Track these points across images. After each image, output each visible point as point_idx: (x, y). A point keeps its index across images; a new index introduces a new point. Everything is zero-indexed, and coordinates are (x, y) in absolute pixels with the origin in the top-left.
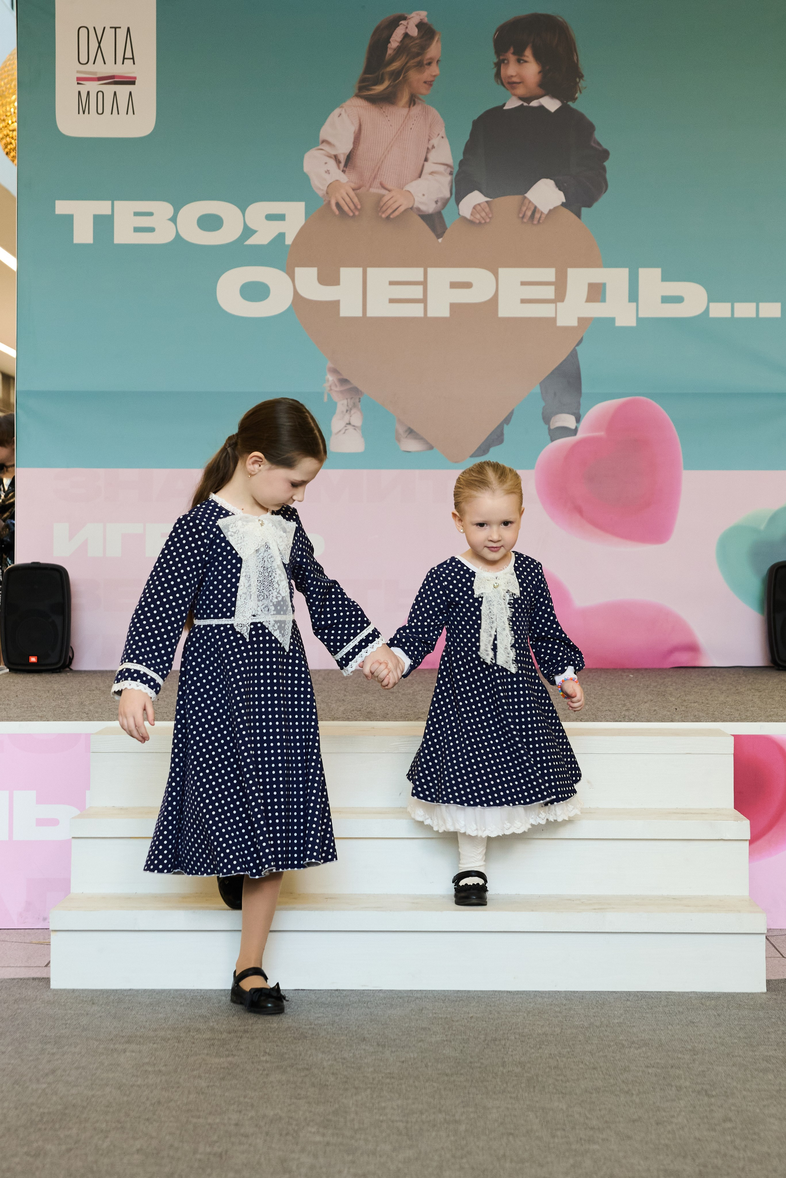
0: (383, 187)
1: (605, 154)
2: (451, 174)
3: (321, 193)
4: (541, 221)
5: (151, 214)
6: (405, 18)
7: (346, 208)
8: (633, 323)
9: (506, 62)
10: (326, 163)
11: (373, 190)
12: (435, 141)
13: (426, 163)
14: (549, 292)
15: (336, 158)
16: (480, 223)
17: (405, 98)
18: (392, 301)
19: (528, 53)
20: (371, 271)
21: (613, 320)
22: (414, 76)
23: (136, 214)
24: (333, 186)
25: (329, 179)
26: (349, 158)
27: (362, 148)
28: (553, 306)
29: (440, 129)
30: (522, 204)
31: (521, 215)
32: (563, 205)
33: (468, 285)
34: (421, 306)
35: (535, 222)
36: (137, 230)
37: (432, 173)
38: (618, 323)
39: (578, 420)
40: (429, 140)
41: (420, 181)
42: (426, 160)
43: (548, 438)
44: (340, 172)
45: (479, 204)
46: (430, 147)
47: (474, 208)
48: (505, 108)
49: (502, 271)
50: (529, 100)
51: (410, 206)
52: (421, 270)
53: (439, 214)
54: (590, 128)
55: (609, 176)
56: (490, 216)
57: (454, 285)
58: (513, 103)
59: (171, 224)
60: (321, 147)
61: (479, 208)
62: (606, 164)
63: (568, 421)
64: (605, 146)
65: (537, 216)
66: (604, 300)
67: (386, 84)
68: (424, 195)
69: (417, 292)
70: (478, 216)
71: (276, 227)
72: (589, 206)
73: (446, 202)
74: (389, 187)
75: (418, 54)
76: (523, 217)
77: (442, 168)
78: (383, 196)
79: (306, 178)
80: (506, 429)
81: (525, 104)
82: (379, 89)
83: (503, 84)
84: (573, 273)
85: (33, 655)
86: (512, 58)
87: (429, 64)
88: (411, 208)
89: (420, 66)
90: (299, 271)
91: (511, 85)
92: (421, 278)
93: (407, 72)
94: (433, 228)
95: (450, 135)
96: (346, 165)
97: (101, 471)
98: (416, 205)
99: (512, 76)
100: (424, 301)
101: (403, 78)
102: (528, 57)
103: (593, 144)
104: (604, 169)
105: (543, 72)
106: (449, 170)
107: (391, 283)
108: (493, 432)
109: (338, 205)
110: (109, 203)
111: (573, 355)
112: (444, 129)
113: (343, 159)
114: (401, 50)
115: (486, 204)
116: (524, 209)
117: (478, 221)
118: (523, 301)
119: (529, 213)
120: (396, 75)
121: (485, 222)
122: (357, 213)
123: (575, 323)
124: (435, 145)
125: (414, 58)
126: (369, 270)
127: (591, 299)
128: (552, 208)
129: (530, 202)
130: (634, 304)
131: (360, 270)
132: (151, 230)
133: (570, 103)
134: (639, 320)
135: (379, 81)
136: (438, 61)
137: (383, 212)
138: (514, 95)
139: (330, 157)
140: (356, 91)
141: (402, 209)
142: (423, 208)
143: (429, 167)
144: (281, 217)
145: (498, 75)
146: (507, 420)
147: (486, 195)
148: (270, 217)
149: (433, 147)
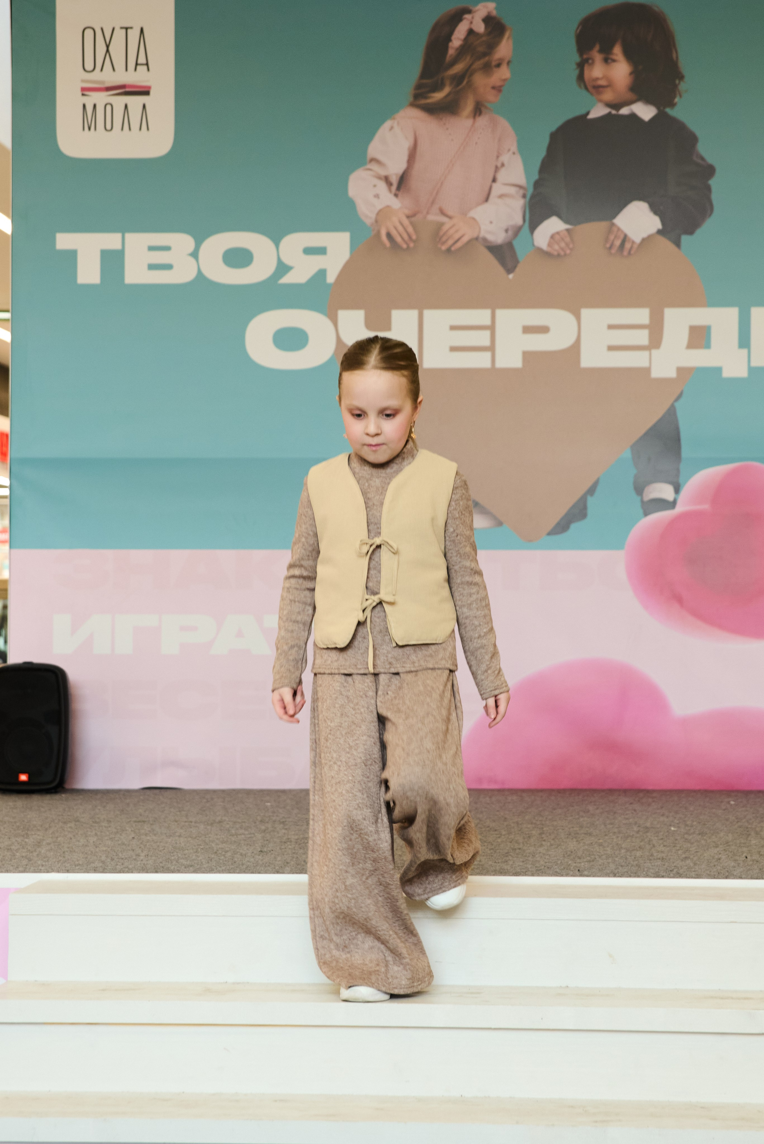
0: (442, 212)
1: (710, 171)
2: (524, 196)
3: (368, 222)
4: (632, 252)
5: (167, 248)
6: (469, 11)
7: (399, 239)
8: (743, 373)
9: (590, 61)
10: (375, 186)
11: (431, 217)
12: (505, 158)
13: (495, 185)
14: (642, 337)
15: (387, 179)
16: (559, 255)
17: (469, 107)
18: (453, 349)
19: (617, 51)
20: (428, 314)
21: (718, 370)
22: (480, 80)
23: (151, 248)
24: (383, 214)
25: (379, 205)
26: (403, 180)
27: (418, 166)
28: (646, 353)
29: (511, 143)
30: (610, 231)
31: (608, 245)
32: (659, 232)
33: (544, 330)
34: (488, 355)
35: (625, 253)
36: (152, 267)
37: (501, 196)
38: (726, 374)
39: (677, 490)
40: (498, 157)
41: (486, 206)
42: (494, 180)
43: (641, 511)
44: (391, 196)
45: (558, 233)
46: (499, 165)
47: (552, 237)
48: (590, 116)
49: (585, 313)
50: (617, 106)
51: (475, 235)
52: (487, 313)
53: (509, 245)
54: (692, 139)
55: (715, 196)
56: (571, 246)
57: (527, 330)
58: (598, 111)
59: (192, 260)
60: (369, 166)
61: (557, 237)
62: (712, 182)
63: (665, 491)
64: (710, 160)
65: (628, 246)
66: (708, 346)
67: (447, 90)
68: (491, 222)
69: (483, 338)
70: (556, 247)
71: (316, 263)
72: (691, 232)
73: (518, 231)
74: (450, 213)
75: (485, 54)
76: (611, 248)
77: (513, 190)
78: (442, 224)
79: (351, 204)
80: (591, 501)
81: (614, 112)
82: (438, 96)
83: (586, 88)
84: (670, 314)
85: (23, 773)
86: (597, 57)
87: (498, 65)
88: (477, 239)
89: (488, 68)
90: (343, 315)
91: (596, 89)
92: (488, 322)
93: (471, 75)
94: (502, 261)
95: (523, 150)
96: (399, 188)
97: (109, 554)
98: (483, 234)
99: (597, 79)
100: (491, 348)
101: (467, 83)
102: (617, 55)
103: (695, 158)
104: (709, 189)
105: (635, 73)
106: (521, 192)
107: (453, 328)
108: (574, 506)
109: (389, 235)
110: (119, 236)
111: (671, 413)
112: (515, 144)
113: (395, 180)
114: (465, 48)
115: (566, 233)
116: (612, 237)
117: (555, 253)
118: (611, 348)
119: (618, 243)
120: (459, 79)
121: (565, 255)
122: (412, 245)
123: (673, 374)
124: (506, 163)
125: (479, 58)
126: (427, 313)
127: (692, 344)
128: (645, 235)
129: (619, 229)
130: (745, 351)
131: (413, 314)
132: (169, 267)
133: (668, 110)
134: (752, 370)
135: (437, 87)
136: (509, 63)
137: (444, 243)
138: (600, 101)
139: (379, 178)
140: (411, 99)
141: (465, 239)
142: (491, 238)
143: (498, 189)
144: (321, 251)
145: (581, 78)
146: (592, 491)
147: (566, 222)
148: (309, 251)
149: (503, 165)
